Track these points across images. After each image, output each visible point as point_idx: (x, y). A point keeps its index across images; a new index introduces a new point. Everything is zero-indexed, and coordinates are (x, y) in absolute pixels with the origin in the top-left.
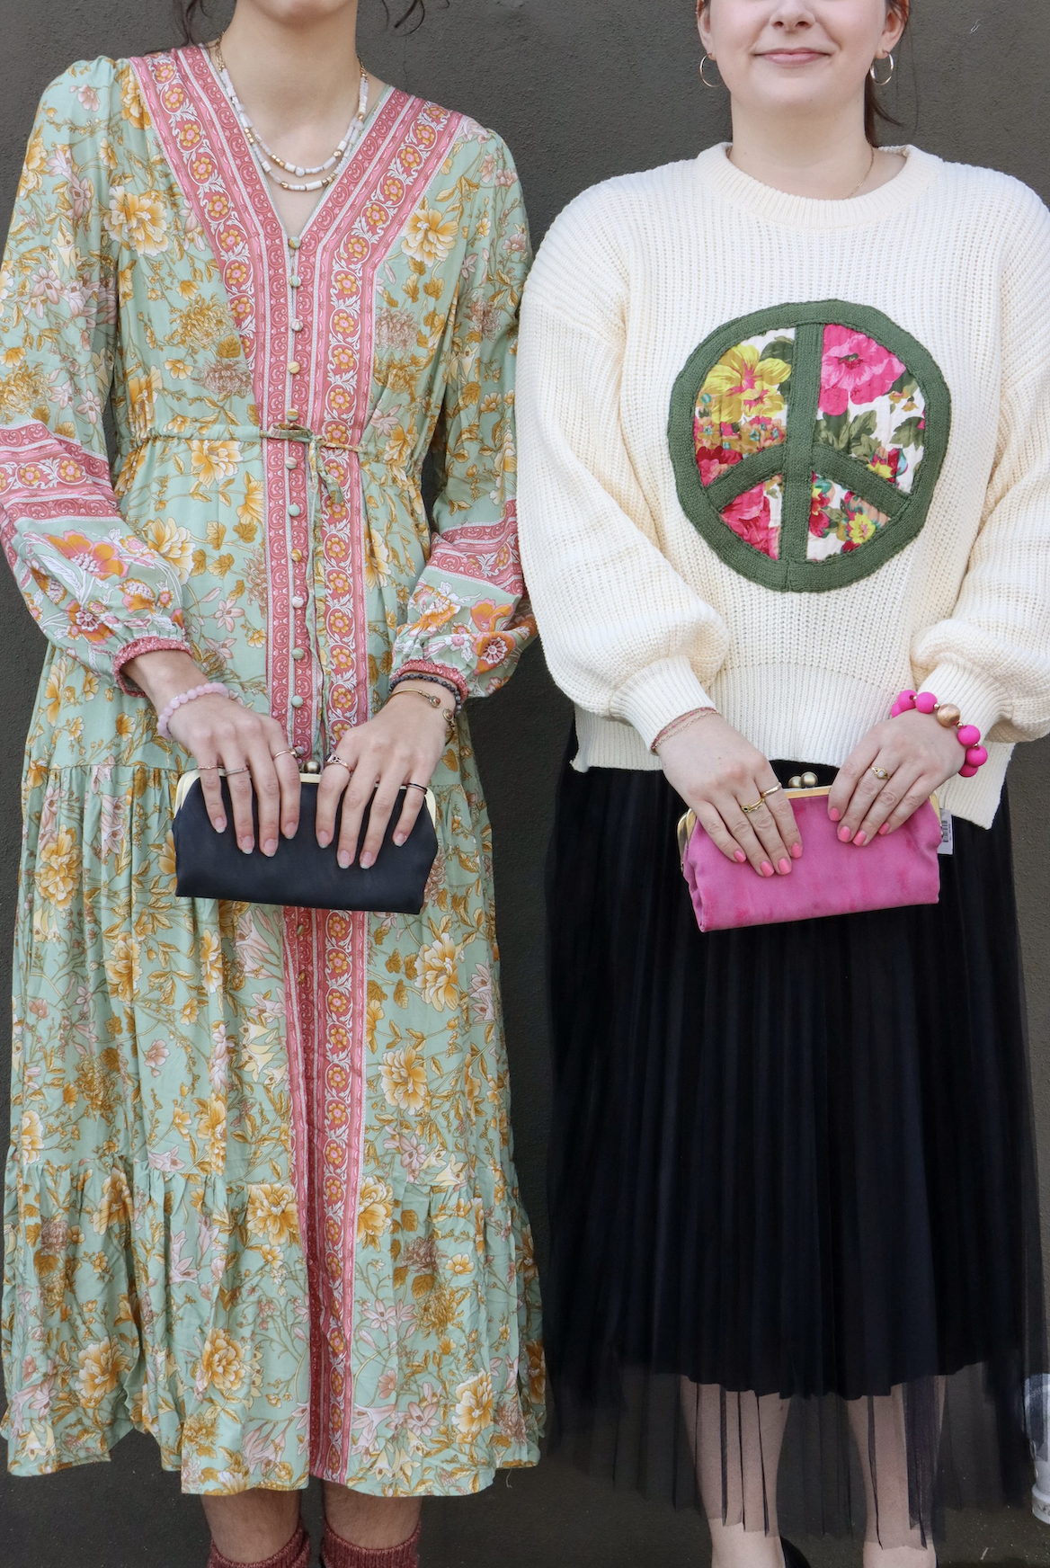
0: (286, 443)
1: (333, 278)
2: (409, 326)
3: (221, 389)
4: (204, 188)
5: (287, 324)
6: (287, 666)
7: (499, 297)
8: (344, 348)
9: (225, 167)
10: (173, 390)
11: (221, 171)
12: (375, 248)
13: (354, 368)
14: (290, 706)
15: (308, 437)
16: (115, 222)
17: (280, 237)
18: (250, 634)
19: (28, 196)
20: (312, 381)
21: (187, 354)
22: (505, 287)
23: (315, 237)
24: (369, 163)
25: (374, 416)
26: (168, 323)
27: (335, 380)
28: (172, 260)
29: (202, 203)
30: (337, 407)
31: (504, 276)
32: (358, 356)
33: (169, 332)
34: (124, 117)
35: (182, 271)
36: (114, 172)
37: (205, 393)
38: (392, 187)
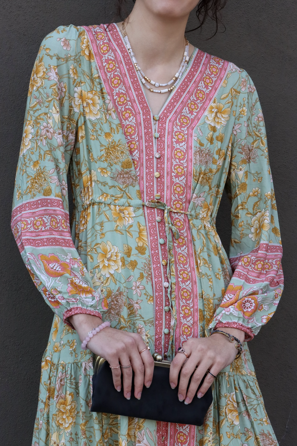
0: (156, 209)
1: (174, 134)
2: (209, 155)
3: (124, 183)
4: (116, 91)
5: (153, 155)
6: (162, 315)
7: (256, 143)
8: (179, 166)
9: (126, 82)
10: (102, 181)
11: (124, 84)
12: (193, 120)
13: (184, 175)
14: (163, 334)
15: (164, 207)
16: (77, 103)
17: (150, 115)
18: (148, 298)
19: (38, 90)
20: (165, 181)
21: (108, 166)
22: (258, 138)
23: (165, 115)
24: (190, 83)
25: (193, 197)
26: (99, 151)
27: (176, 180)
28: (101, 123)
29: (115, 98)
30: (177, 193)
31: (257, 133)
32: (186, 169)
33: (100, 155)
34: (82, 55)
35: (106, 128)
36: (77, 80)
37: (116, 184)
38: (200, 94)
